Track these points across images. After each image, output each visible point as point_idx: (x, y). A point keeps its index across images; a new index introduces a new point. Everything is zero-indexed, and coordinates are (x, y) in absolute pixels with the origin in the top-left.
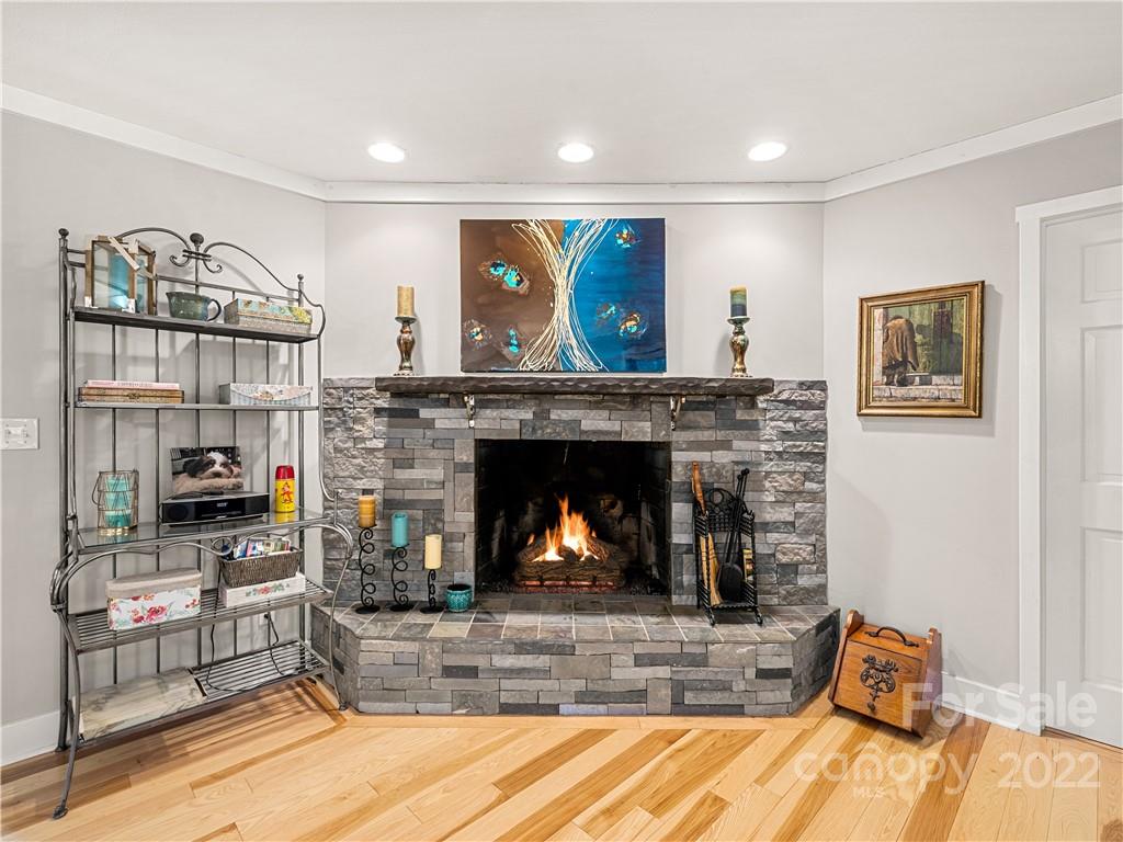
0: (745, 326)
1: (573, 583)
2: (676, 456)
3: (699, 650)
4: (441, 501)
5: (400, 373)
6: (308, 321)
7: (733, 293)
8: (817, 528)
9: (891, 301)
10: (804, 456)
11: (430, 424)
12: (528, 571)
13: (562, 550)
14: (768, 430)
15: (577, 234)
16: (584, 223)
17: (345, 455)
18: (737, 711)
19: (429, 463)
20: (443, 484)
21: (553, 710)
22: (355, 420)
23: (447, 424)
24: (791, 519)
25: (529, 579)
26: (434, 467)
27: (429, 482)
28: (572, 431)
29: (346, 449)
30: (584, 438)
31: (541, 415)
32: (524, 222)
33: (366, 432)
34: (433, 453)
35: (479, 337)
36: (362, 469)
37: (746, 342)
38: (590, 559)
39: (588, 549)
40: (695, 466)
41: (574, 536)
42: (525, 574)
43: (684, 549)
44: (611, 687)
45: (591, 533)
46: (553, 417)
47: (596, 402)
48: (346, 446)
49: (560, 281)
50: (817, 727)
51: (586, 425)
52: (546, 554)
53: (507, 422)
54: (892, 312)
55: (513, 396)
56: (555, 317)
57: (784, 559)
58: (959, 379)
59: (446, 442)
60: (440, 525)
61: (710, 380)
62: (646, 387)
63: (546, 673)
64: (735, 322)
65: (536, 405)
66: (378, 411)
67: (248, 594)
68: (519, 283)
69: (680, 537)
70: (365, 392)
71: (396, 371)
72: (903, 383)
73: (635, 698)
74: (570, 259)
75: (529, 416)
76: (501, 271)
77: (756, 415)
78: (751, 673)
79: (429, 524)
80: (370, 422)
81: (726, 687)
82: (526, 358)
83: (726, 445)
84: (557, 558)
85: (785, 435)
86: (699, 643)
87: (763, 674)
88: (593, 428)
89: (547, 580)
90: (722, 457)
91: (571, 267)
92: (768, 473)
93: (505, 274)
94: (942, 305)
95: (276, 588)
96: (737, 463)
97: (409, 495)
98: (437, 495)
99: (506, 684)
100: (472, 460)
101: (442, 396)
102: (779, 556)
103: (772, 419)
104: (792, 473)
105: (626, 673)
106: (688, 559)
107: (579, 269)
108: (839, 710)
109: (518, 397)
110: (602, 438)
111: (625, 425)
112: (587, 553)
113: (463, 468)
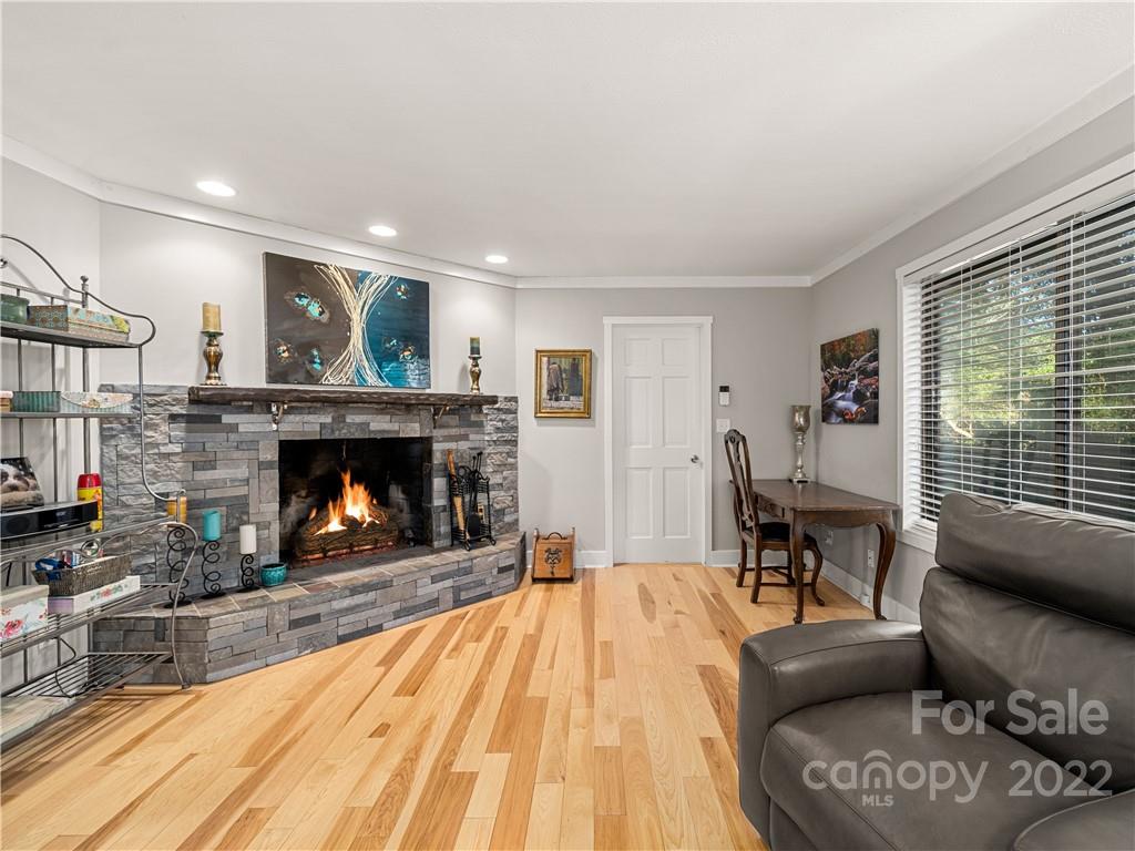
0: (479, 361)
1: (356, 549)
2: (436, 447)
3: (468, 564)
4: (246, 497)
5: (209, 382)
6: (127, 331)
7: (472, 340)
8: (514, 486)
9: (551, 354)
10: (507, 442)
11: (234, 428)
12: (310, 545)
13: (345, 520)
14: (489, 428)
15: (368, 282)
16: (373, 275)
17: (132, 461)
18: (488, 596)
19: (232, 462)
20: (247, 481)
21: (379, 629)
22: (147, 426)
23: (252, 428)
24: (500, 481)
25: (312, 553)
26: (238, 467)
27: (232, 480)
28: (362, 430)
29: (133, 455)
30: (372, 436)
31: (339, 419)
32: (325, 265)
33: (159, 438)
34: (237, 454)
35: (286, 354)
36: (155, 474)
37: (480, 371)
38: (372, 524)
39: (370, 516)
40: (449, 452)
41: (357, 504)
42: (306, 548)
43: (441, 509)
44: (418, 601)
45: (372, 501)
46: (348, 420)
47: (382, 409)
48: (133, 452)
49: (355, 316)
50: (529, 590)
51: (374, 426)
52: (329, 526)
53: (309, 425)
54: (552, 360)
55: (315, 404)
56: (351, 343)
57: (498, 507)
58: (582, 398)
59: (251, 444)
60: (245, 518)
61: (465, 396)
62: (427, 399)
63: (373, 604)
64: (474, 359)
65: (335, 411)
66: (173, 418)
67: (92, 598)
68: (321, 314)
69: (439, 501)
70: (158, 399)
71: (204, 380)
72: (557, 399)
73: (432, 605)
74: (363, 300)
75: (328, 419)
76: (305, 302)
77: (482, 418)
78: (495, 571)
79: (234, 517)
80: (164, 428)
81: (482, 583)
82: (328, 374)
83: (465, 437)
84: (341, 528)
85: (498, 429)
86: (468, 560)
87: (502, 570)
88: (378, 428)
89: (329, 551)
90: (463, 445)
91: (363, 307)
92: (489, 454)
93: (308, 304)
94: (574, 359)
95: (116, 589)
96: (472, 449)
97: (211, 494)
98: (243, 491)
99: (343, 620)
100: (276, 458)
101: (245, 403)
102: (495, 505)
103: (491, 420)
104: (501, 453)
105: (427, 590)
106: (444, 516)
107: (369, 309)
108: (535, 580)
109: (319, 405)
110: (386, 436)
111: (402, 425)
112: (368, 519)
113: (269, 465)
